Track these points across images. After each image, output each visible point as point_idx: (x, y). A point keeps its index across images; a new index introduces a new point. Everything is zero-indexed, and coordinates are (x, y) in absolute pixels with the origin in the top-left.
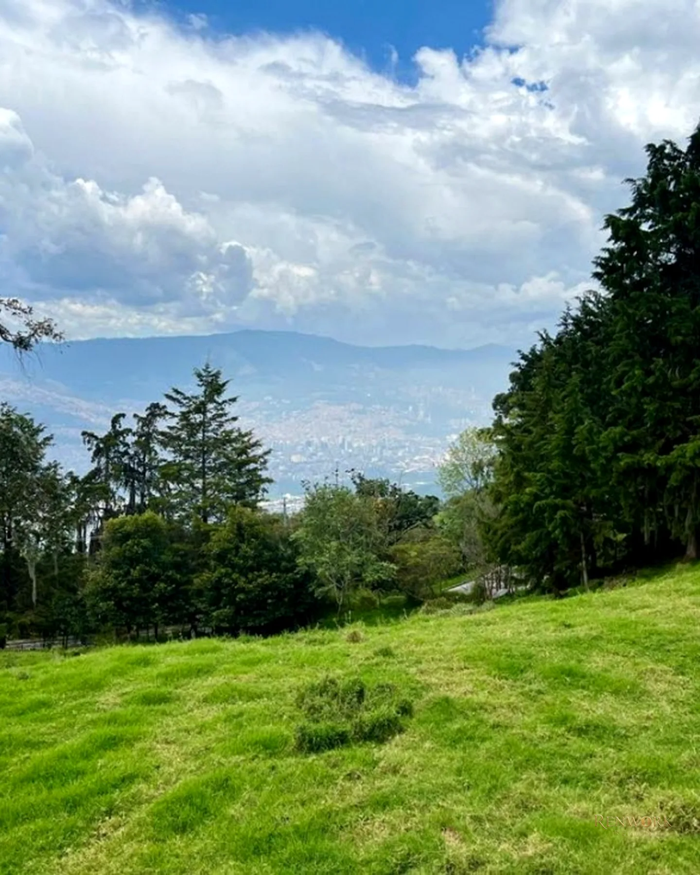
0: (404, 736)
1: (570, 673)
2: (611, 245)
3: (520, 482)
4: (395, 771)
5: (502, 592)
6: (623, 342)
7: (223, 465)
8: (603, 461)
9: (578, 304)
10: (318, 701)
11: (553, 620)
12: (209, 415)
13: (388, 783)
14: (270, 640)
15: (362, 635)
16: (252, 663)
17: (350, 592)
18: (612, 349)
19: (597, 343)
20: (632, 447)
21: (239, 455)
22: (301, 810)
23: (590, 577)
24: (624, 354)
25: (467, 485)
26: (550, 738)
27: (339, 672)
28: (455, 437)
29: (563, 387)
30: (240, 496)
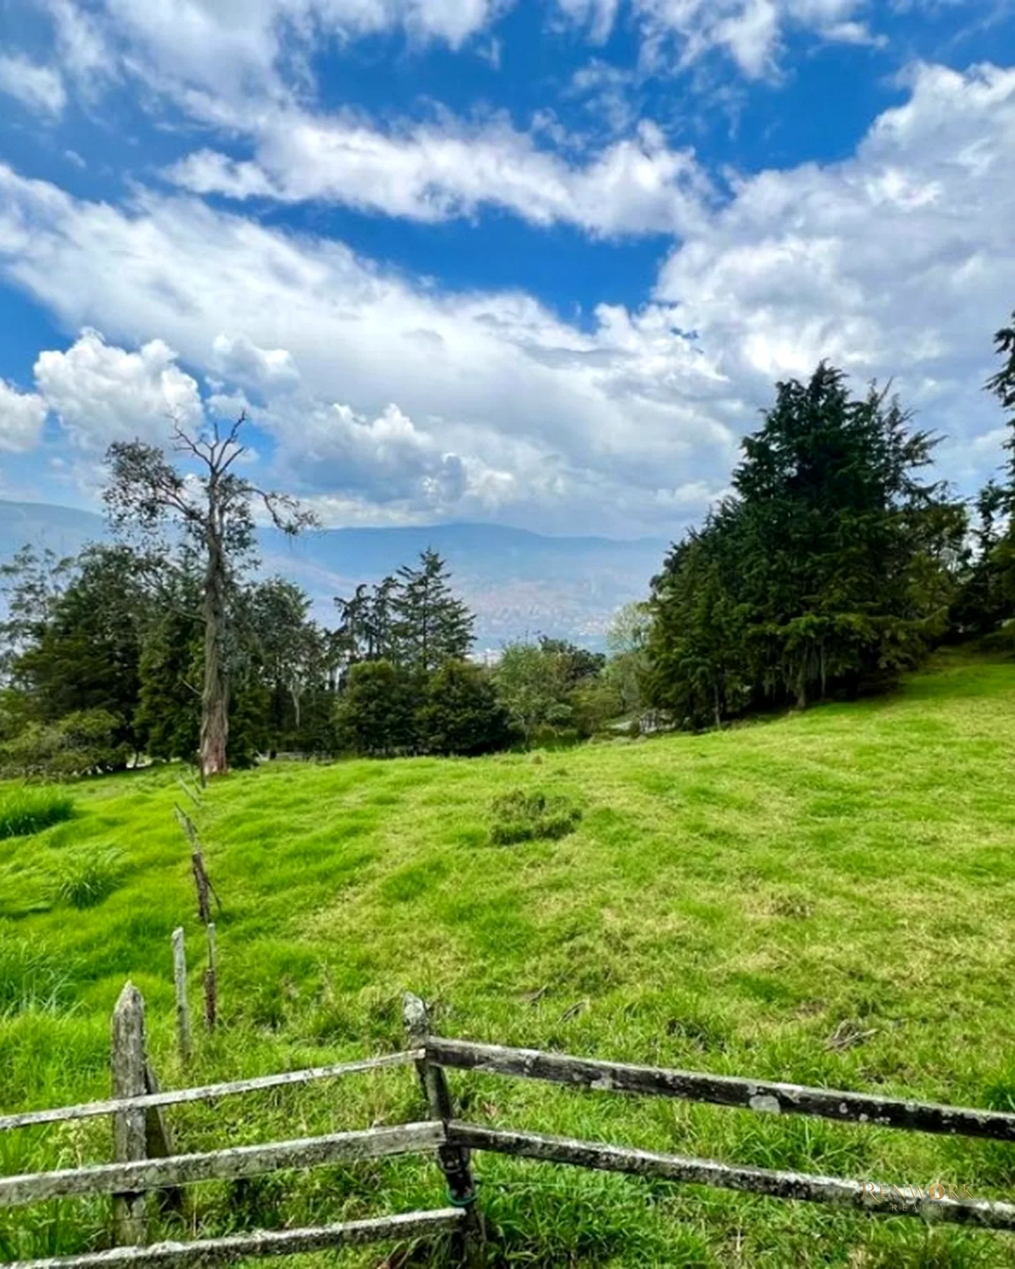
0: (575, 835)
1: (705, 792)
2: (746, 460)
3: (670, 644)
4: (567, 862)
5: (653, 729)
6: (754, 537)
7: (439, 626)
8: (735, 630)
9: (718, 506)
10: (509, 806)
11: (693, 752)
12: (430, 587)
13: (561, 872)
14: (474, 759)
15: (543, 758)
16: (460, 776)
17: (535, 726)
18: (744, 544)
19: (735, 538)
20: (758, 619)
21: (452, 617)
22: (495, 888)
23: (722, 719)
24: (755, 547)
25: (628, 645)
26: (687, 840)
27: (527, 786)
28: (618, 609)
29: (705, 571)
30: (451, 649)
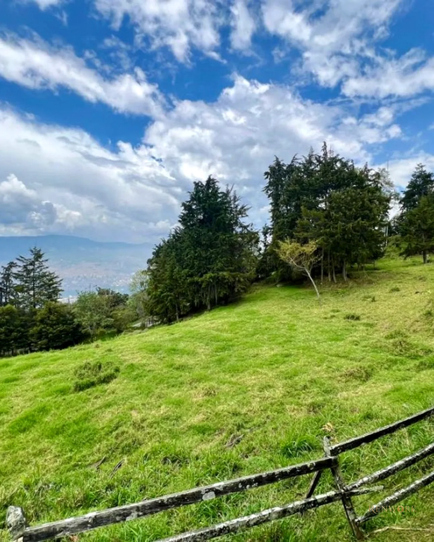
0: (116, 379)
1: (174, 350)
2: (184, 212)
3: (156, 288)
4: (113, 393)
5: (151, 325)
6: (188, 243)
7: (42, 286)
8: (182, 280)
9: (173, 230)
10: (83, 371)
11: (168, 333)
12: (36, 266)
13: (111, 398)
14: (63, 350)
15: (100, 345)
16: (55, 360)
17: (96, 330)
18: (185, 245)
19: (181, 243)
20: (191, 276)
21: (49, 281)
22: (76, 413)
23: (179, 317)
24: (188, 246)
25: (139, 289)
26: (168, 372)
27: (91, 359)
28: (134, 274)
29: (170, 256)
30: (50, 297)
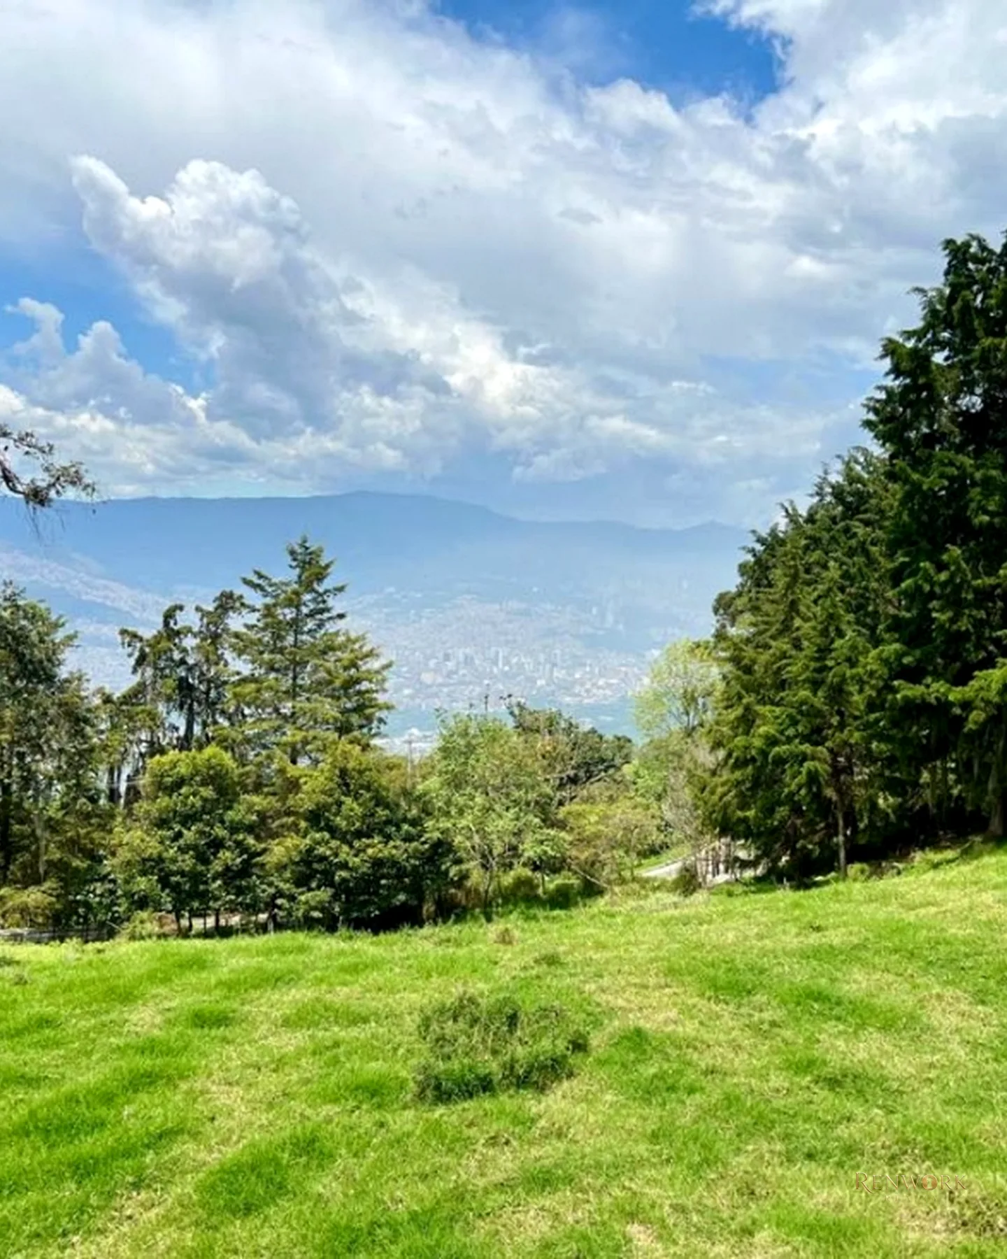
0: (575, 1082)
1: (819, 997)
2: (890, 382)
3: (747, 722)
4: (560, 1135)
5: (721, 878)
7: (323, 682)
8: (871, 692)
9: (839, 466)
10: (451, 1028)
11: (796, 920)
12: (305, 610)
13: (548, 1153)
14: (382, 936)
15: (517, 934)
16: (354, 969)
17: (501, 872)
18: (887, 533)
19: (867, 523)
20: (914, 675)
21: (346, 668)
22: (421, 1188)
23: (851, 859)
24: (905, 539)
25: (673, 722)
26: (789, 1091)
27: (481, 985)
28: (656, 654)
29: (816, 583)
30: (345, 728)
